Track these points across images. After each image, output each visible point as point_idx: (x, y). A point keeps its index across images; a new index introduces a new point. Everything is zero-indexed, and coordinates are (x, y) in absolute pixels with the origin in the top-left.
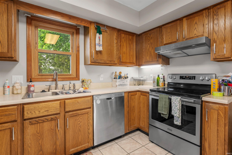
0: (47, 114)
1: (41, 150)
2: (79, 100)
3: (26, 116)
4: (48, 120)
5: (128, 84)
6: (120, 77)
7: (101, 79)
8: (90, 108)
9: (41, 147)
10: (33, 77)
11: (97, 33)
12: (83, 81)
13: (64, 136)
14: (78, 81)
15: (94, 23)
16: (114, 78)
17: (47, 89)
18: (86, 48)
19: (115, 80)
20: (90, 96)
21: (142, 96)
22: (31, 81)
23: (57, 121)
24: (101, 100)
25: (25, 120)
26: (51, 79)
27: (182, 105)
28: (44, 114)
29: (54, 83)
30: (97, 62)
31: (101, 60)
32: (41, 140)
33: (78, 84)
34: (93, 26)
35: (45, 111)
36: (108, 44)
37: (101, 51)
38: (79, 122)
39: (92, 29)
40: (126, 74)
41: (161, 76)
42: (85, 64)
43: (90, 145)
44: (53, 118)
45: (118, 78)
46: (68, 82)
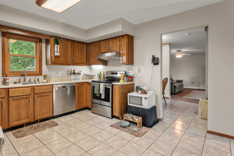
0: (23, 95)
1: (19, 115)
2: (43, 87)
3: (11, 95)
4: (23, 98)
5: (81, 78)
6: (74, 73)
7: (59, 75)
8: (51, 92)
9: (19, 114)
10: (7, 73)
11: (56, 44)
12: (45, 76)
13: (33, 109)
14: (41, 76)
15: (53, 36)
16: (70, 74)
17: (17, 81)
18: (47, 53)
19: (70, 75)
20: (51, 85)
21: (88, 86)
22: (6, 76)
23: (29, 99)
24: (58, 87)
25: (10, 97)
26: (20, 75)
27: (105, 88)
28: (21, 95)
29: (23, 77)
30: (56, 63)
31: (59, 62)
32: (19, 110)
33: (41, 78)
34: (53, 39)
35: (22, 93)
36: (64, 51)
37: (59, 56)
38: (43, 101)
39: (52, 41)
40: (79, 71)
41: (102, 73)
42: (47, 64)
43: (51, 115)
44: (27, 97)
45: (72, 74)
46: (33, 77)
